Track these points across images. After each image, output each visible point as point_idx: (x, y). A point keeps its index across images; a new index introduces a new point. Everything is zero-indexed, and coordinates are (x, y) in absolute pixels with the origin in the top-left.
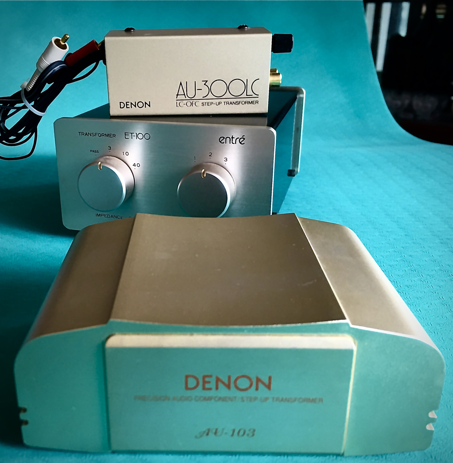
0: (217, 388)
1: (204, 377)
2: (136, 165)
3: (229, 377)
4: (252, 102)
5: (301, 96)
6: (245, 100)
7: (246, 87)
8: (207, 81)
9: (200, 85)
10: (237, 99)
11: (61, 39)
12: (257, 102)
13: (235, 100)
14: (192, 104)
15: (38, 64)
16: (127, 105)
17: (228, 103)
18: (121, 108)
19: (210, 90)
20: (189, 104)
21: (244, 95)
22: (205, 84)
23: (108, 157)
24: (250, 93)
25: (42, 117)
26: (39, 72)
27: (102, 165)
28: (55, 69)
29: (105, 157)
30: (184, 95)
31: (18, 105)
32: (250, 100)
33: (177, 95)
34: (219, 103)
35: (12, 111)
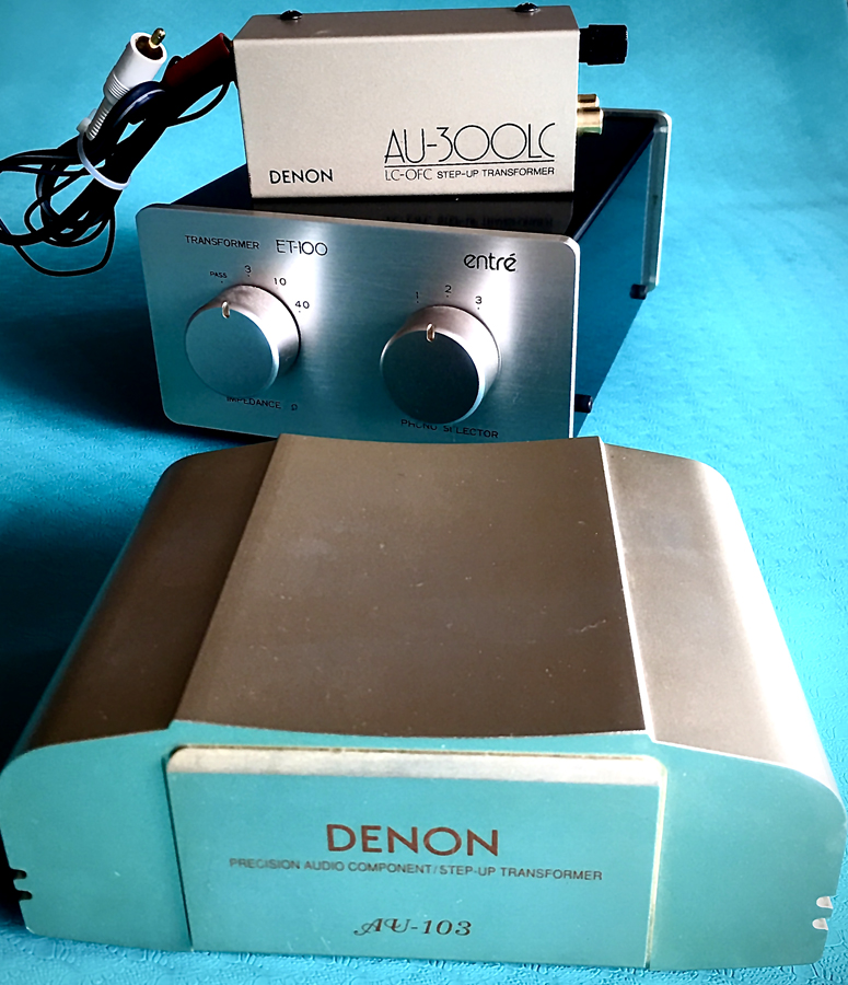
0: (391, 850)
1: (364, 828)
2: (301, 304)
3: (414, 830)
4: (541, 171)
5: (663, 130)
6: (526, 166)
7: (528, 140)
8: (446, 129)
9: (433, 136)
10: (509, 165)
11: (150, 36)
12: (551, 171)
13: (506, 167)
14: (417, 174)
15: (106, 89)
16: (285, 177)
17: (491, 173)
18: (273, 182)
19: (453, 146)
20: (411, 175)
21: (525, 157)
22: (442, 135)
23: (244, 288)
24: (536, 151)
25: (121, 192)
26: (109, 103)
27: (230, 308)
28: (139, 100)
29: (238, 289)
30: (401, 155)
31: (71, 168)
32: (537, 166)
33: (387, 156)
34: (474, 173)
35: (61, 180)
